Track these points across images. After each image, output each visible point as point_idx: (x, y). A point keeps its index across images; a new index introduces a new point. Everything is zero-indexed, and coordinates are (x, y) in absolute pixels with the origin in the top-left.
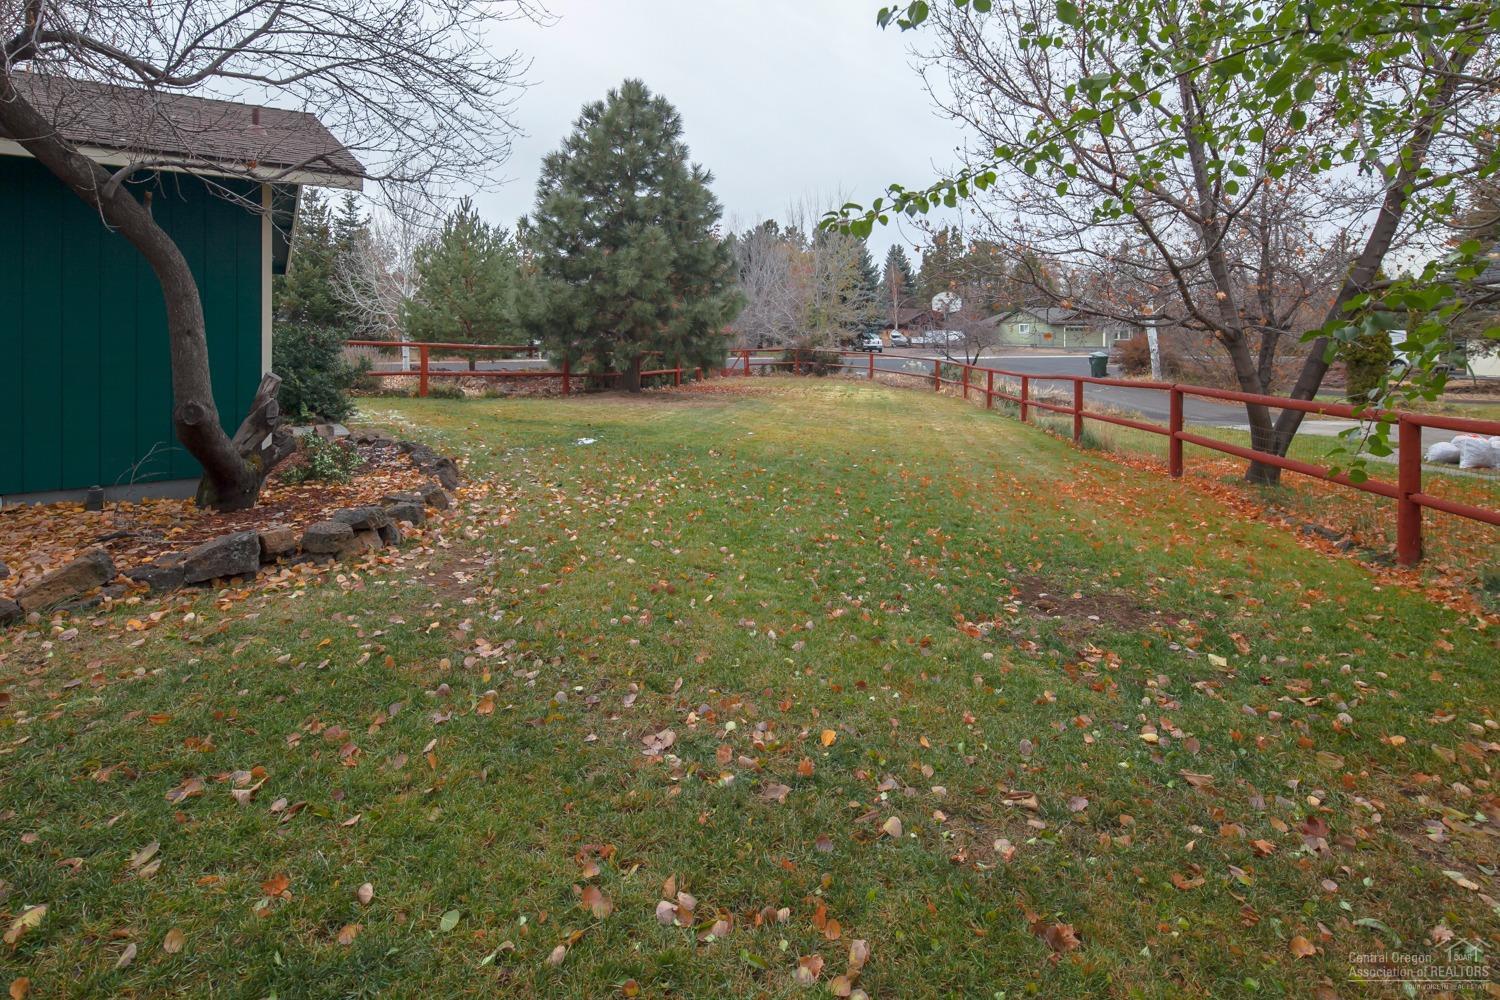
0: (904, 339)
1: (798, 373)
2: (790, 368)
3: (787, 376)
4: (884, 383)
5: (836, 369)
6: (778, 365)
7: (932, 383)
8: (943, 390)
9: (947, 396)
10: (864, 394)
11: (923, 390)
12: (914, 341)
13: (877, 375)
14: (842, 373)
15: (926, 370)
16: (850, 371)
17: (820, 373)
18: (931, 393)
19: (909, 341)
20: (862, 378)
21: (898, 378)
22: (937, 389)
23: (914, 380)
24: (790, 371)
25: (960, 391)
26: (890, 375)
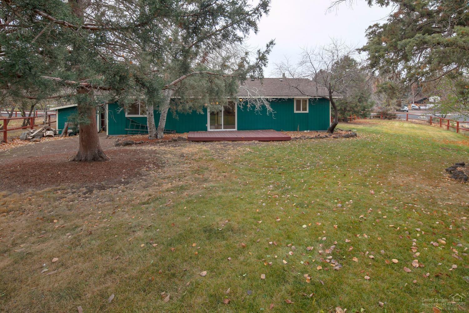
0: (417, 107)
1: (382, 119)
2: (379, 117)
3: (378, 119)
4: (412, 122)
5: (395, 118)
6: (375, 116)
7: (429, 123)
8: (433, 125)
9: (434, 126)
10: (406, 125)
11: (425, 125)
12: (421, 108)
13: (409, 120)
14: (397, 119)
15: (427, 119)
16: (399, 118)
17: (389, 119)
18: (429, 125)
19: (419, 108)
20: (404, 121)
21: (417, 121)
22: (431, 124)
23: (422, 122)
24: (379, 118)
25: (439, 125)
26: (414, 120)
